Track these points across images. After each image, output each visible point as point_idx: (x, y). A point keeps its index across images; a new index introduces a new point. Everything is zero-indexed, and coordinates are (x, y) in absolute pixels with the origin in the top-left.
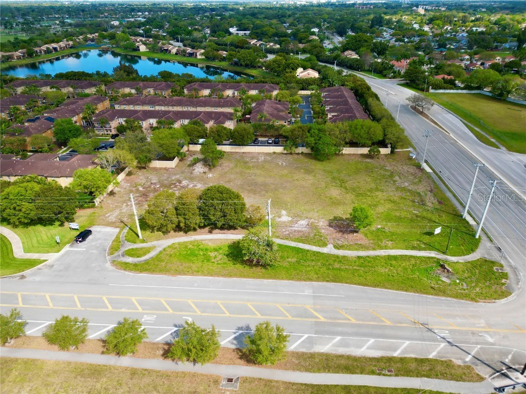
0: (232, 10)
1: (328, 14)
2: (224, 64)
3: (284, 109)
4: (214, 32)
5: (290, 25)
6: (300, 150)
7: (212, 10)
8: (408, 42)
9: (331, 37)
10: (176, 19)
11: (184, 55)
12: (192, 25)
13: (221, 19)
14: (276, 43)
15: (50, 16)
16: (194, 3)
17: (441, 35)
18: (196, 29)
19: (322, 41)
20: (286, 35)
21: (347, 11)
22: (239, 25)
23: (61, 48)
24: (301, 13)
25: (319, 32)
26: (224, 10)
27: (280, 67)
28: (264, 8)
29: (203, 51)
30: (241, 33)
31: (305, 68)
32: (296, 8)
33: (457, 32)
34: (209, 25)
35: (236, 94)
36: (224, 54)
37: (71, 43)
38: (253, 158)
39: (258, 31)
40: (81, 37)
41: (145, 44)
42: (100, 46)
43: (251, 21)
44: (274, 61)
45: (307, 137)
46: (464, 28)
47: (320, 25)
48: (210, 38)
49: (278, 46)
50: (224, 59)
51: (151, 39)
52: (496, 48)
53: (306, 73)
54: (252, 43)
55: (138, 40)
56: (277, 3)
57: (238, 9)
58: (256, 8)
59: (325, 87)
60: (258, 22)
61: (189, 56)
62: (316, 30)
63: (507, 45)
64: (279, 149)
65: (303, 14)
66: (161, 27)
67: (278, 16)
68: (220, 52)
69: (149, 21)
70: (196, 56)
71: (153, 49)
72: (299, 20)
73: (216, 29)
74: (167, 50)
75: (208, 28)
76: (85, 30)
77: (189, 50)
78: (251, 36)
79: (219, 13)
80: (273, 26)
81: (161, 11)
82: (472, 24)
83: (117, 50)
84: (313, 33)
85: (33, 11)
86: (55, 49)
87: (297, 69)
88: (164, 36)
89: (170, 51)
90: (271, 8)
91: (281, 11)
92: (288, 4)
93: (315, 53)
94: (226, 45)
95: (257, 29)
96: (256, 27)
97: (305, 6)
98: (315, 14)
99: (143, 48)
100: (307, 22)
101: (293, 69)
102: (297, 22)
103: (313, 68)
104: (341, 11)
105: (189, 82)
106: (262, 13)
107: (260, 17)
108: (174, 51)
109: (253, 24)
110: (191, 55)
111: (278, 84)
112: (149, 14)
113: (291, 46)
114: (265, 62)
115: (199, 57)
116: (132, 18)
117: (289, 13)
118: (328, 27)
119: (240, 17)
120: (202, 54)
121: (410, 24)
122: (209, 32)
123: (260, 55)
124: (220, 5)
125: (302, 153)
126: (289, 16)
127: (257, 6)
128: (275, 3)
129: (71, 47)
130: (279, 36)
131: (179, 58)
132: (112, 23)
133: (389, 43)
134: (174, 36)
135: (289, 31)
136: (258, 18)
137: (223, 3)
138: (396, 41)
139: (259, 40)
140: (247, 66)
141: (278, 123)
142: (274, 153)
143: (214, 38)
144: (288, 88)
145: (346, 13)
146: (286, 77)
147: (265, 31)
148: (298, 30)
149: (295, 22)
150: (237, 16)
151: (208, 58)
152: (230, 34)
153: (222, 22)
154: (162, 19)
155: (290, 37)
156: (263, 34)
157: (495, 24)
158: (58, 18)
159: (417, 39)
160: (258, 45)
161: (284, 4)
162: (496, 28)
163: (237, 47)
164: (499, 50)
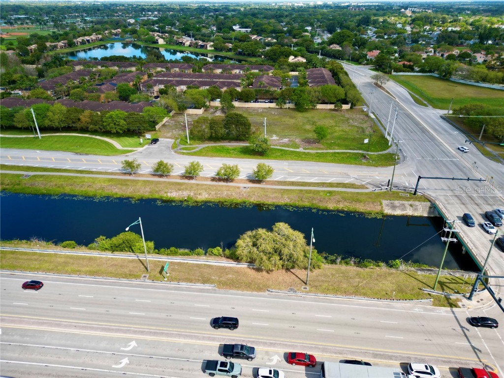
0: (234, 10)
1: (323, 14)
2: (230, 54)
3: (277, 81)
4: (219, 29)
5: (286, 24)
6: (287, 106)
7: (216, 10)
8: (387, 39)
9: (322, 34)
10: (184, 18)
11: (197, 47)
12: (199, 23)
13: (225, 19)
14: (273, 38)
15: (70, 15)
16: (198, 4)
17: (418, 33)
18: (203, 27)
19: (313, 36)
20: (282, 32)
21: (340, 12)
22: (241, 24)
23: (92, 40)
24: (297, 14)
25: (311, 30)
26: (226, 10)
27: (275, 55)
28: (264, 9)
29: (212, 43)
30: (244, 30)
31: (296, 56)
32: (293, 9)
33: (433, 31)
34: (215, 23)
35: (241, 73)
36: (230, 46)
37: (100, 36)
38: (254, 110)
39: (259, 28)
40: (106, 32)
41: (162, 38)
42: (124, 40)
43: (252, 20)
44: (271, 50)
45: (292, 96)
46: (441, 28)
47: (313, 24)
48: (217, 34)
49: (275, 41)
50: (230, 50)
51: (167, 34)
52: (461, 44)
53: (296, 59)
54: (253, 38)
55: (155, 35)
56: (276, 4)
57: (240, 10)
58: (256, 9)
59: (310, 68)
60: (258, 21)
61: (201, 48)
62: (309, 28)
63: (471, 42)
64: (273, 105)
65: (299, 15)
66: (173, 25)
67: (276, 16)
68: (227, 44)
69: (161, 20)
70: (207, 47)
71: (169, 42)
72: (295, 20)
73: (222, 26)
74: (181, 43)
75: (214, 25)
76: (107, 26)
77: (201, 43)
78: (252, 33)
79: (222, 13)
80: (271, 25)
81: (169, 11)
82: (449, 25)
83: (139, 43)
84: (306, 31)
85: (54, 10)
86: (88, 41)
87: (289, 56)
88: (177, 32)
89: (184, 44)
90: (270, 9)
91: (279, 12)
92: (286, 6)
93: (306, 46)
94: (231, 39)
95: (257, 26)
96: (256, 25)
97: (302, 7)
98: (310, 15)
99: (161, 41)
100: (302, 21)
101: (286, 56)
102: (293, 21)
103: (303, 56)
104: (334, 12)
105: (205, 65)
106: (262, 14)
107: (259, 17)
108: (188, 43)
109: (254, 22)
110: (202, 47)
111: (274, 66)
112: (159, 14)
113: (286, 41)
114: (264, 51)
115: (209, 48)
116: (144, 16)
117: (286, 13)
118: (320, 26)
119: (241, 17)
120: (211, 46)
121: (395, 24)
122: (215, 29)
123: (259, 46)
124: (222, 6)
125: (289, 108)
126: (287, 16)
127: (257, 7)
128: (274, 4)
129: (100, 40)
130: (275, 33)
131: (192, 49)
132: (128, 20)
133: (371, 39)
134: (186, 32)
135: (285, 29)
136: (258, 18)
137: (225, 4)
138: (376, 38)
139: (259, 36)
140: (249, 55)
141: (273, 89)
142: (269, 108)
143: (220, 34)
144: (281, 69)
145: (339, 14)
146: (280, 61)
147: (264, 28)
148: (293, 28)
149: (291, 21)
150: (239, 16)
151: (216, 49)
152: (234, 30)
153: (226, 21)
154: (172, 18)
155: (286, 34)
156: (262, 31)
157: (471, 25)
158: (78, 16)
159: (395, 36)
160: (258, 40)
161: (282, 6)
162: (470, 28)
163: (240, 41)
164: (463, 46)
